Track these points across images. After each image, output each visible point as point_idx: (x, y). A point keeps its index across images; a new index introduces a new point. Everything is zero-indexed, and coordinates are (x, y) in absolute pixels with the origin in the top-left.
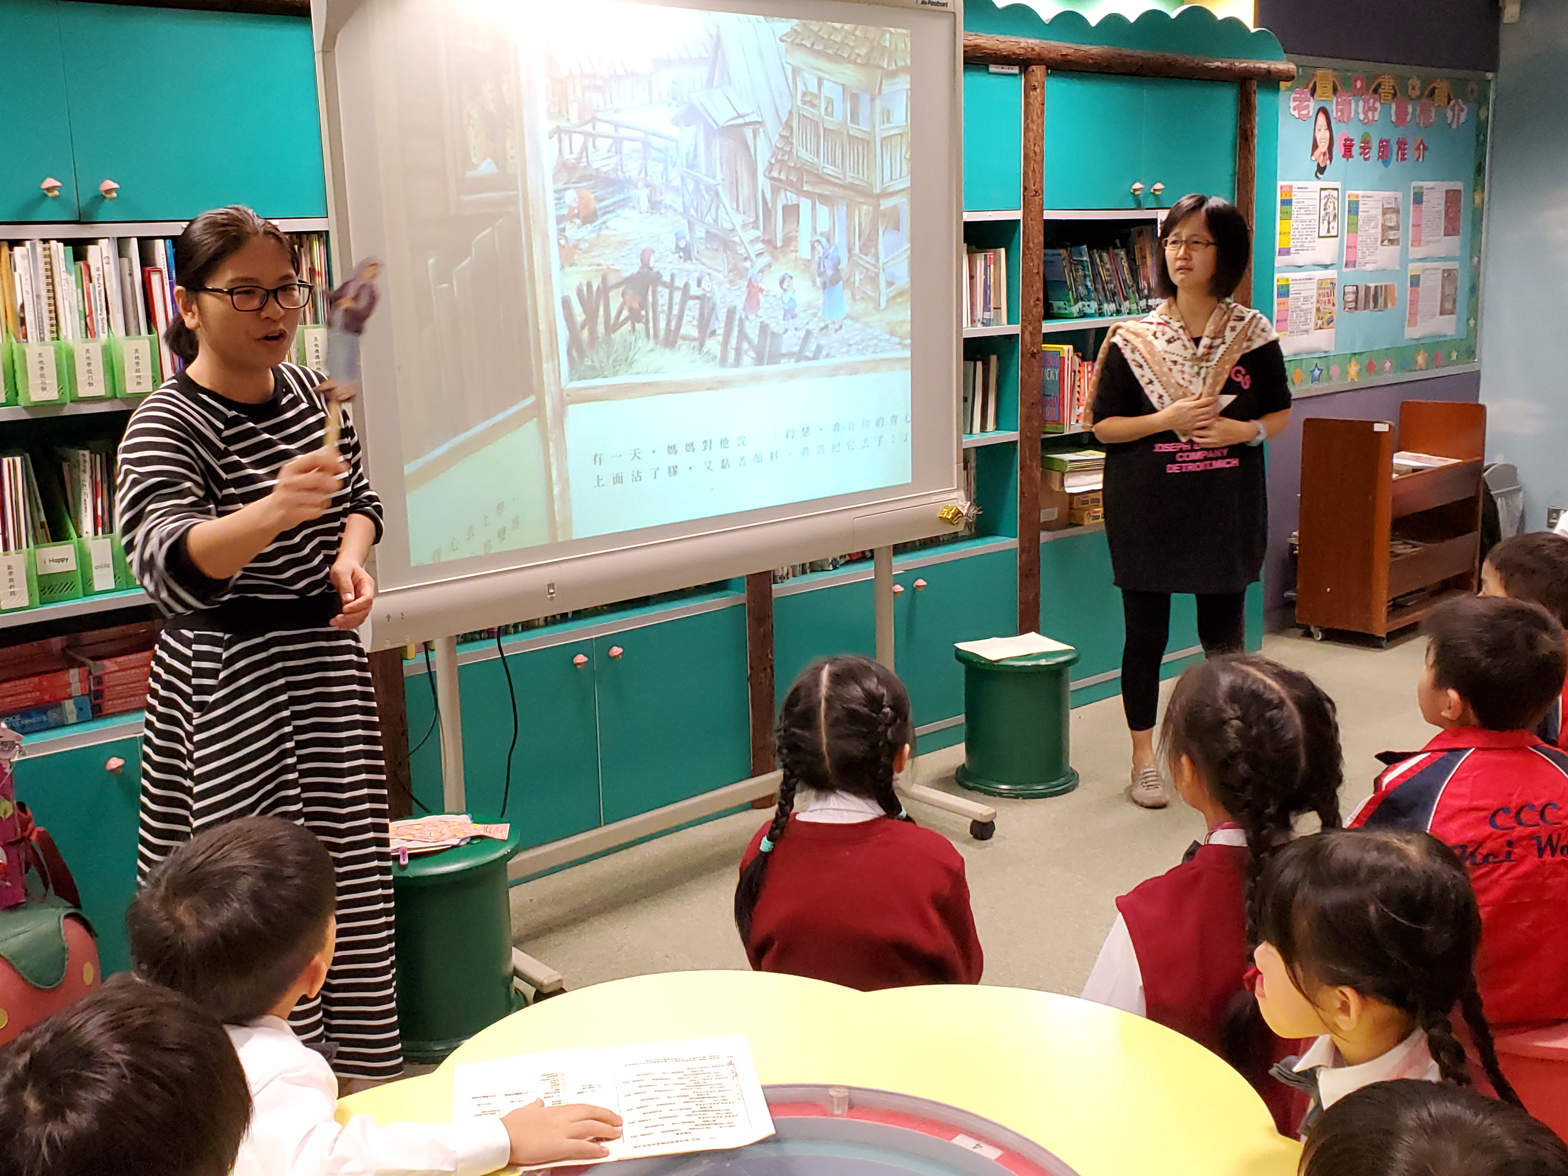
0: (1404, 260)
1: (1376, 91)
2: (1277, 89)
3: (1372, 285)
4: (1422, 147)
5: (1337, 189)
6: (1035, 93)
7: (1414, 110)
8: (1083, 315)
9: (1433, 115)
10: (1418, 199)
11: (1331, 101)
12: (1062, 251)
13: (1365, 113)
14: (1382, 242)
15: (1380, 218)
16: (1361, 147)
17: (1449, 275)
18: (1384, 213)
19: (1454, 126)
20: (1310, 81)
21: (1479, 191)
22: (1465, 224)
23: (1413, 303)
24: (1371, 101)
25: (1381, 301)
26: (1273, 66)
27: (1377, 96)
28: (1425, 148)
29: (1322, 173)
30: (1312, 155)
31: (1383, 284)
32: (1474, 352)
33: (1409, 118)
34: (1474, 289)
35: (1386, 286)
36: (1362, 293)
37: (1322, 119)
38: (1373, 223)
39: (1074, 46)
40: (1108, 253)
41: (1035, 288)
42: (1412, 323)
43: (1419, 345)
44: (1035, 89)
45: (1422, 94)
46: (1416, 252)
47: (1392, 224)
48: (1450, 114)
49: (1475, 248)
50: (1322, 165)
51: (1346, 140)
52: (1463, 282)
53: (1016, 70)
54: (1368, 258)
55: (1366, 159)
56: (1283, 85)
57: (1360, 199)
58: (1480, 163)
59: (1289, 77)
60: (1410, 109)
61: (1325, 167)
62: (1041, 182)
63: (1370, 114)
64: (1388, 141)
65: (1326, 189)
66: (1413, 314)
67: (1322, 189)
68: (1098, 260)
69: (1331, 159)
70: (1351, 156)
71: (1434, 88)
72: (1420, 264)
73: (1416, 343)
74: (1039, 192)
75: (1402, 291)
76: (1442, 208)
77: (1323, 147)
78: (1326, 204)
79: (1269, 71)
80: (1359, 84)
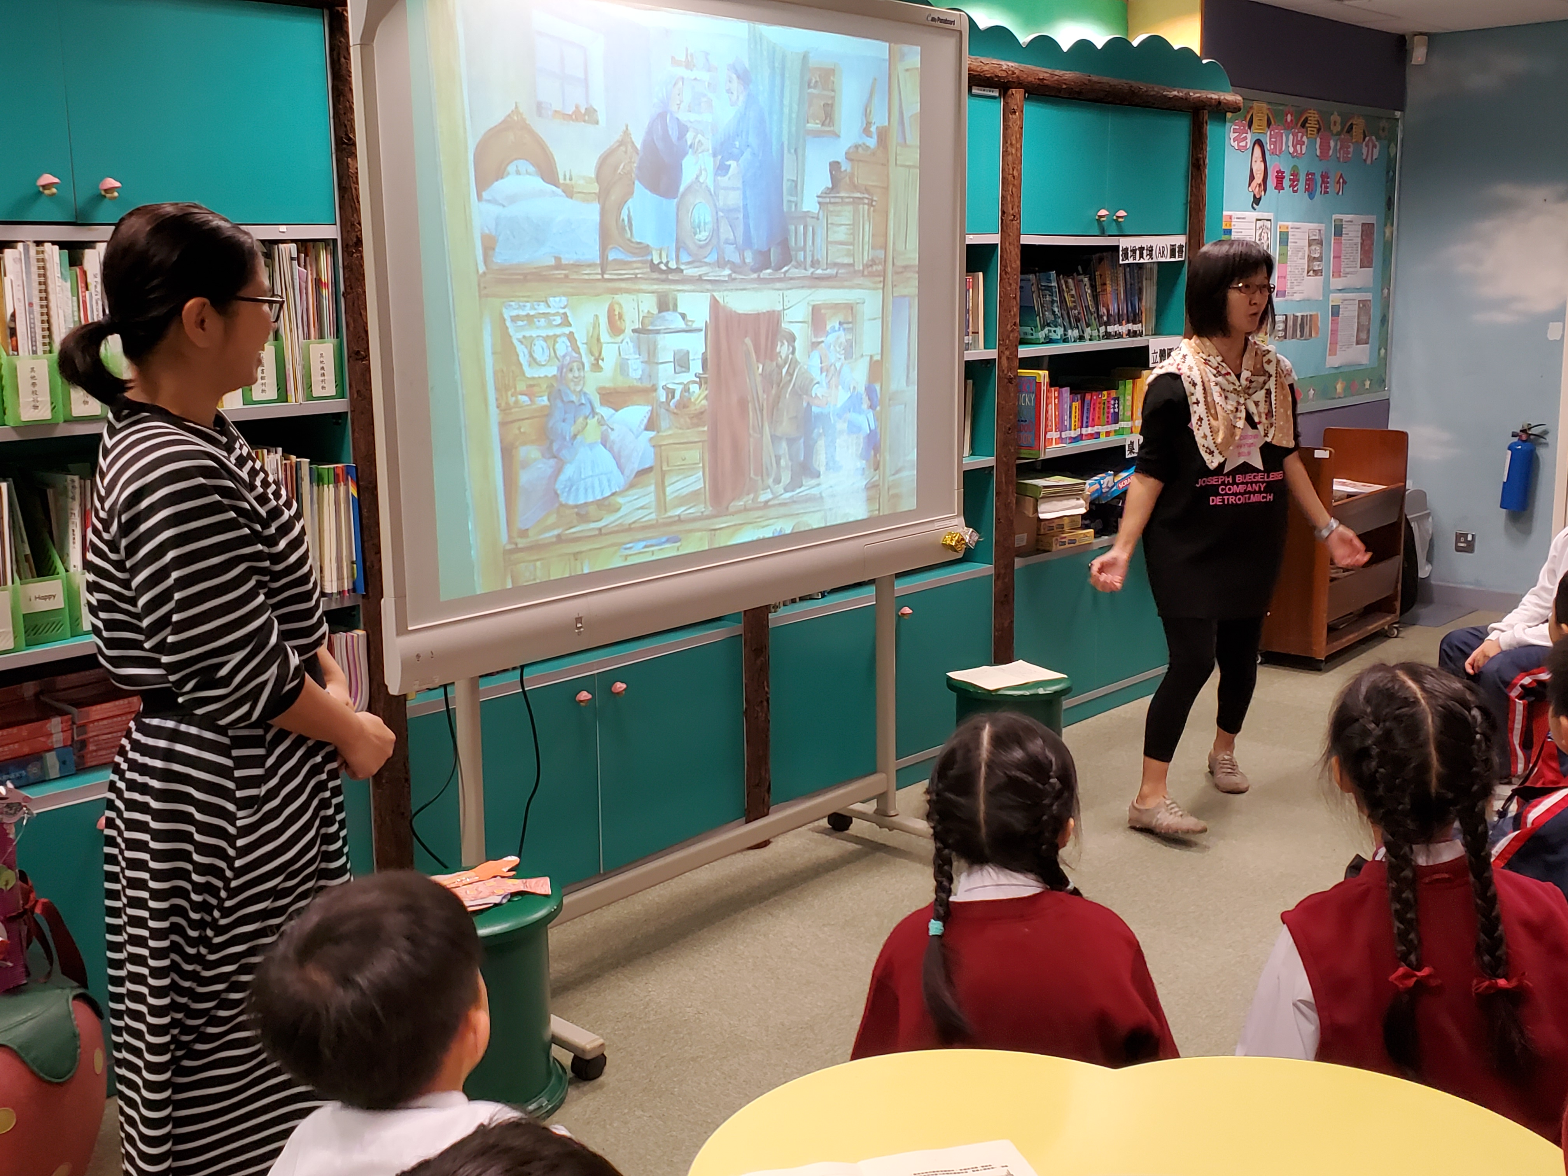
0: (1327, 290)
1: (1303, 125)
2: (1224, 120)
3: (1299, 314)
4: (1342, 181)
5: (1270, 220)
6: (1014, 116)
7: (1336, 145)
8: (1050, 341)
9: (1351, 150)
10: (1339, 231)
11: (1266, 134)
12: (1032, 277)
13: (1294, 147)
14: (1308, 272)
15: (1306, 248)
16: (1290, 180)
17: (1364, 306)
18: (1310, 245)
19: (1369, 162)
20: (1248, 112)
21: (1389, 225)
22: (1377, 257)
23: (1334, 332)
24: (1300, 135)
25: (1307, 329)
26: (1222, 98)
27: (1304, 130)
28: (1344, 182)
29: (1257, 204)
30: (1250, 185)
31: (1308, 313)
32: (1384, 381)
33: (1331, 152)
34: (1384, 320)
35: (1311, 315)
36: (1290, 323)
37: (1257, 150)
38: (1300, 254)
39: (1049, 71)
40: (1073, 279)
41: (1012, 313)
42: (1333, 352)
43: (1339, 373)
44: (1015, 112)
45: (1342, 129)
46: (1337, 283)
47: (1317, 255)
48: (1365, 151)
49: (1385, 279)
50: (1258, 197)
51: (1277, 172)
52: (1376, 313)
53: (996, 93)
54: (1296, 288)
55: (1295, 192)
56: (1229, 115)
57: (1290, 230)
58: (1390, 199)
59: (1235, 109)
60: (1332, 144)
61: (1260, 198)
62: (1019, 206)
63: (1299, 146)
64: (1313, 174)
65: (1260, 220)
66: (1334, 343)
67: (1257, 220)
68: (1064, 286)
69: (1265, 190)
70: (1283, 189)
71: (1352, 124)
72: (1340, 295)
73: (1334, 371)
74: (1016, 217)
75: (1324, 322)
76: (1359, 240)
77: (1258, 179)
78: (1260, 235)
79: (1219, 102)
80: (1289, 118)
